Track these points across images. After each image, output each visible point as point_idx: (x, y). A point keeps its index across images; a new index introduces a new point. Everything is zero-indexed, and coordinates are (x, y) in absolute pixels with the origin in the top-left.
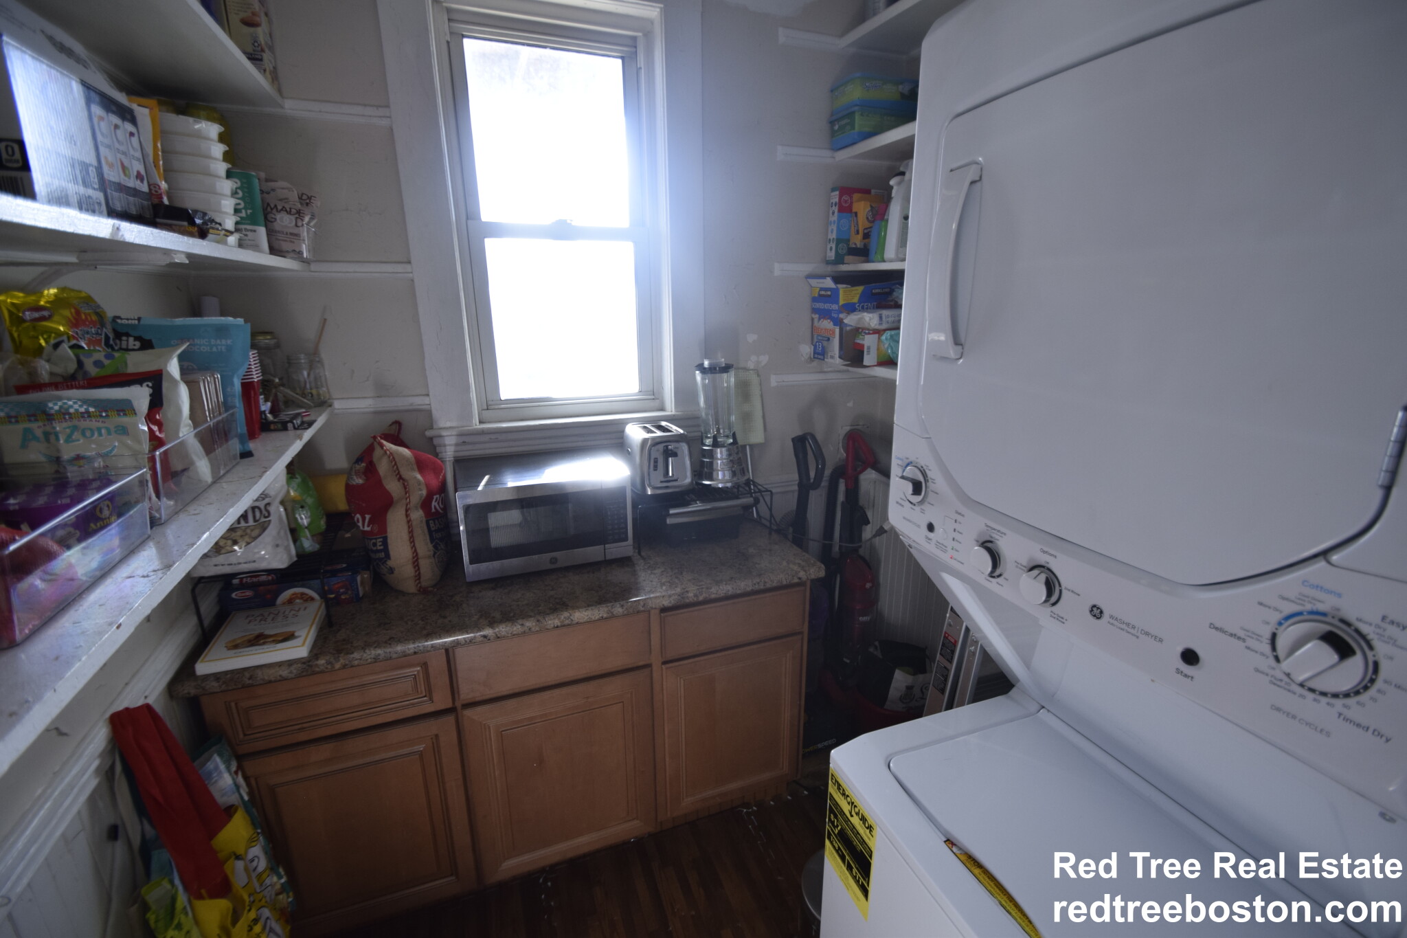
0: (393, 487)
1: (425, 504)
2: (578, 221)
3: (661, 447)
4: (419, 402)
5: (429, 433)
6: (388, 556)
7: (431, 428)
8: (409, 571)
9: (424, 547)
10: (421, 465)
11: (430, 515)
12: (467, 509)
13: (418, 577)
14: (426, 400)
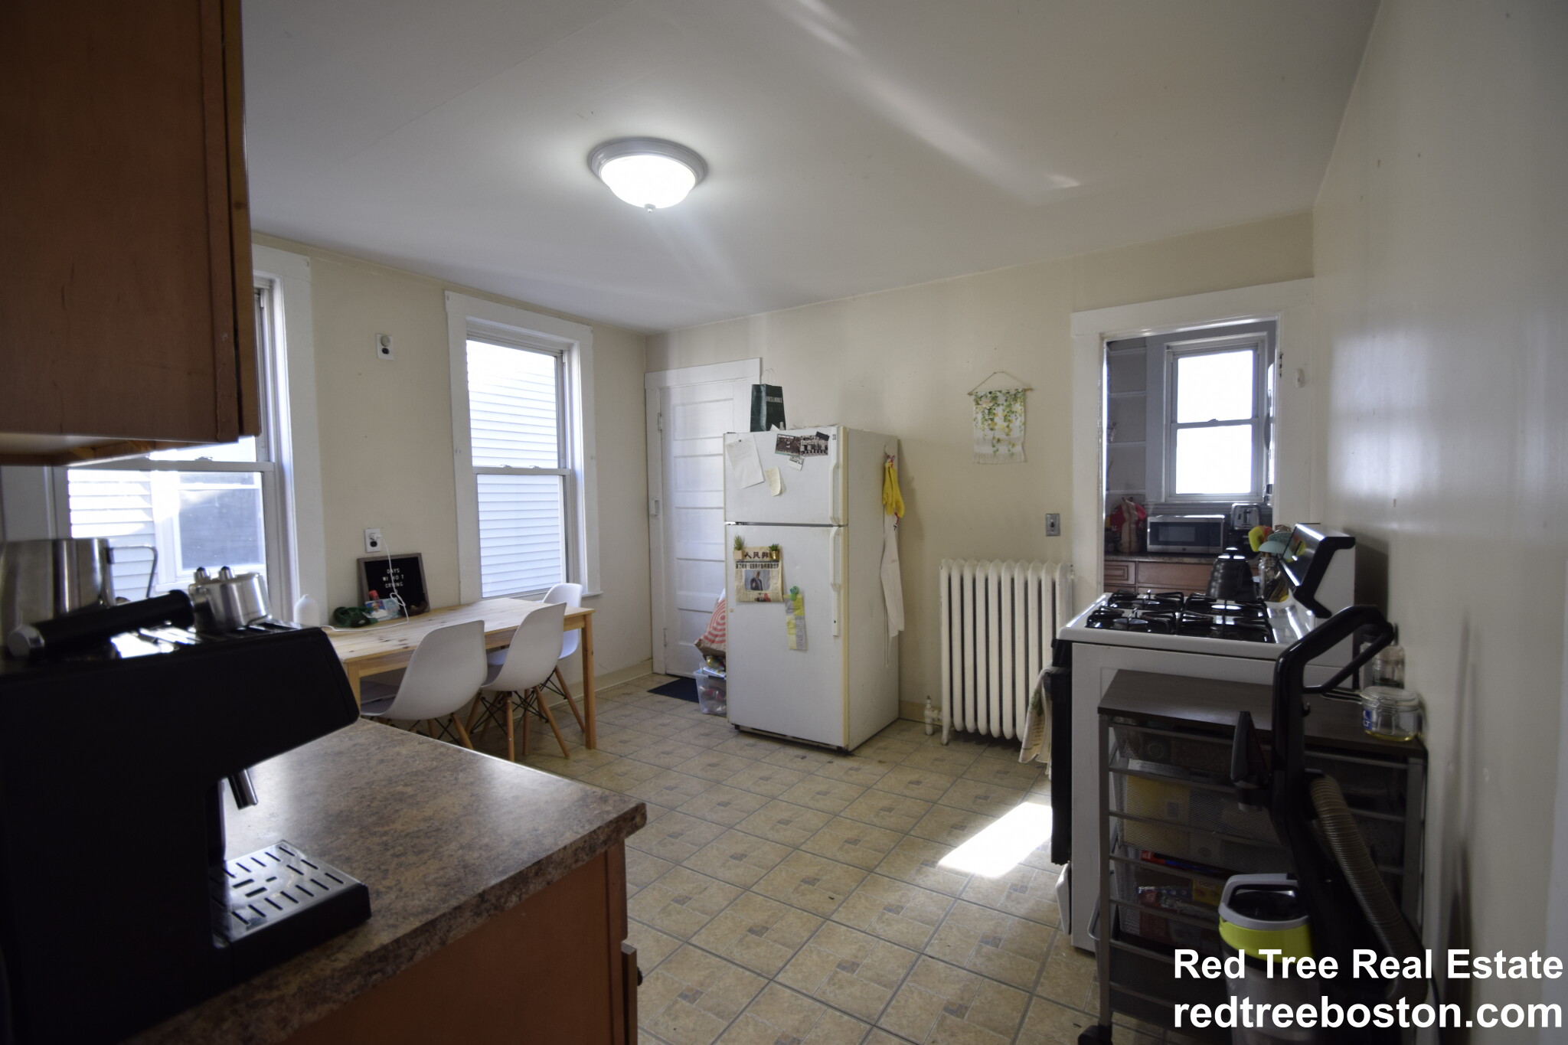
0: (1126, 515)
1: (1137, 523)
2: (1219, 419)
3: (1244, 509)
4: (1140, 491)
5: (1143, 503)
6: (1121, 539)
7: (1144, 501)
8: (1127, 545)
9: (1134, 538)
10: (1137, 509)
11: (1138, 529)
12: (1152, 523)
13: (1130, 548)
14: (1143, 491)
